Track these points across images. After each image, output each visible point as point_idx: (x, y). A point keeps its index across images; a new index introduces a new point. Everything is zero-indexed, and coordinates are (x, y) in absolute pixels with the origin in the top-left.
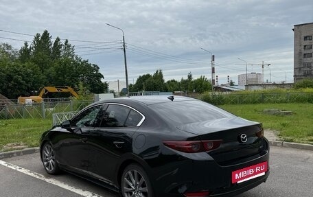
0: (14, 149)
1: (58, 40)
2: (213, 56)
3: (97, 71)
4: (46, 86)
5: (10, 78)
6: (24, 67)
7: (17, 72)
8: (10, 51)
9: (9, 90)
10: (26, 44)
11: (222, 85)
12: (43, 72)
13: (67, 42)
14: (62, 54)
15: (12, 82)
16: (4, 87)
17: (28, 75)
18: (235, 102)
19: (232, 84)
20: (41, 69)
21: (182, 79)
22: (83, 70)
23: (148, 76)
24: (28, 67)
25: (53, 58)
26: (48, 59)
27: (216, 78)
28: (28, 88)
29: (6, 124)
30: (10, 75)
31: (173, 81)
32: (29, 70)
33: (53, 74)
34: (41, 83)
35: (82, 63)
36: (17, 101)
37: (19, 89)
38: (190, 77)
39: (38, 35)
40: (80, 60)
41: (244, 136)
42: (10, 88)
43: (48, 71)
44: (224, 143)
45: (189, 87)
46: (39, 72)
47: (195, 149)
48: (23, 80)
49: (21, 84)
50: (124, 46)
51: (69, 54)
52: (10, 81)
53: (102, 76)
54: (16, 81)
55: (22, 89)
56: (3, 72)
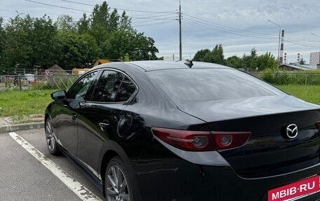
0: (32, 121)
1: (116, 11)
2: (283, 31)
3: (152, 44)
4: (101, 58)
5: (66, 49)
6: (80, 38)
7: (73, 43)
8: (71, 24)
9: (65, 62)
10: (85, 16)
11: (291, 64)
12: (99, 44)
13: (124, 13)
14: (119, 26)
15: (69, 54)
16: (61, 58)
17: (84, 47)
18: (302, 82)
19: (302, 63)
20: (98, 41)
21: (244, 56)
22: (138, 44)
23: (207, 51)
24: (84, 39)
25: (109, 31)
26: (104, 31)
27: (284, 55)
28: (83, 59)
29: (46, 94)
30: (67, 47)
31: (235, 57)
32: (85, 42)
33: (109, 47)
34: (96, 55)
35: (138, 36)
36: (71, 72)
37: (74, 60)
38: (253, 53)
39: (97, 6)
40: (135, 33)
41: (292, 127)
42: (66, 59)
43: (104, 43)
44: (252, 137)
45: (252, 64)
46: (95, 45)
47: (198, 145)
48: (79, 51)
49: (77, 56)
50: (180, 17)
51: (126, 27)
52: (66, 53)
53: (157, 51)
54: (72, 52)
55: (78, 60)
56: (60, 43)
